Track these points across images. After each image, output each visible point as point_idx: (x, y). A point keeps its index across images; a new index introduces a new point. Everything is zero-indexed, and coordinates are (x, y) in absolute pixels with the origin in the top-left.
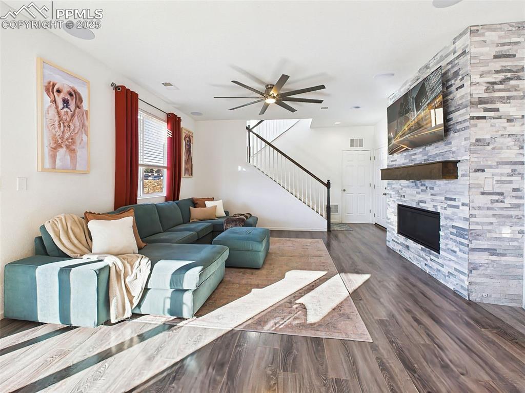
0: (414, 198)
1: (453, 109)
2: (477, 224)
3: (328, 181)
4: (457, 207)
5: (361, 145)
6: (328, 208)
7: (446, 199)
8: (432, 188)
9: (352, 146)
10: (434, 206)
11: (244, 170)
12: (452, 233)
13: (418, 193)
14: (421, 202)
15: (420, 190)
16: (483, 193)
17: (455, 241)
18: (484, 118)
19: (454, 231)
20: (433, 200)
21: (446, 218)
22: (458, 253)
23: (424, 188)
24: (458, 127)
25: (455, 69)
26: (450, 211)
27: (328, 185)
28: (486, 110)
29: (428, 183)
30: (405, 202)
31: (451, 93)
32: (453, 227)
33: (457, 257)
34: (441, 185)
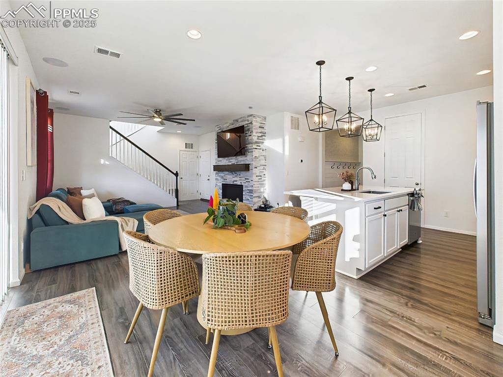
0: (231, 180)
1: (247, 143)
2: (255, 187)
3: (177, 172)
4: (249, 182)
5: (192, 148)
6: (177, 191)
7: (245, 179)
8: (240, 175)
9: (186, 148)
10: (241, 183)
11: (107, 163)
12: (248, 192)
13: (233, 177)
14: (235, 181)
15: (234, 176)
16: (257, 176)
17: (249, 195)
18: (256, 149)
19: (248, 191)
20: (240, 180)
21: (245, 187)
22: (250, 200)
23: (236, 175)
24: (250, 151)
25: (248, 128)
26: (246, 184)
27: (176, 174)
28: (257, 146)
29: (238, 173)
30: (227, 182)
31: (247, 136)
32: (248, 190)
33: (249, 201)
34: (243, 174)
